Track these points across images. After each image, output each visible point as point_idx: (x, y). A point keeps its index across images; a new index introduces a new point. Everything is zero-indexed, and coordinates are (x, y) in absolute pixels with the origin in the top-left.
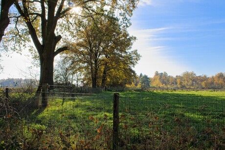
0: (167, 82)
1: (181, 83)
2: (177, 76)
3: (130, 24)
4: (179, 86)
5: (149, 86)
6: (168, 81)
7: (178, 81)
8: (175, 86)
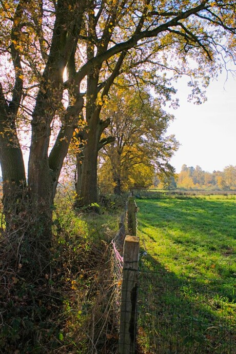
0: (200, 181)
1: (223, 182)
2: (215, 172)
3: (206, 100)
4: (220, 187)
5: (176, 186)
6: (202, 179)
7: (218, 179)
8: (214, 187)
